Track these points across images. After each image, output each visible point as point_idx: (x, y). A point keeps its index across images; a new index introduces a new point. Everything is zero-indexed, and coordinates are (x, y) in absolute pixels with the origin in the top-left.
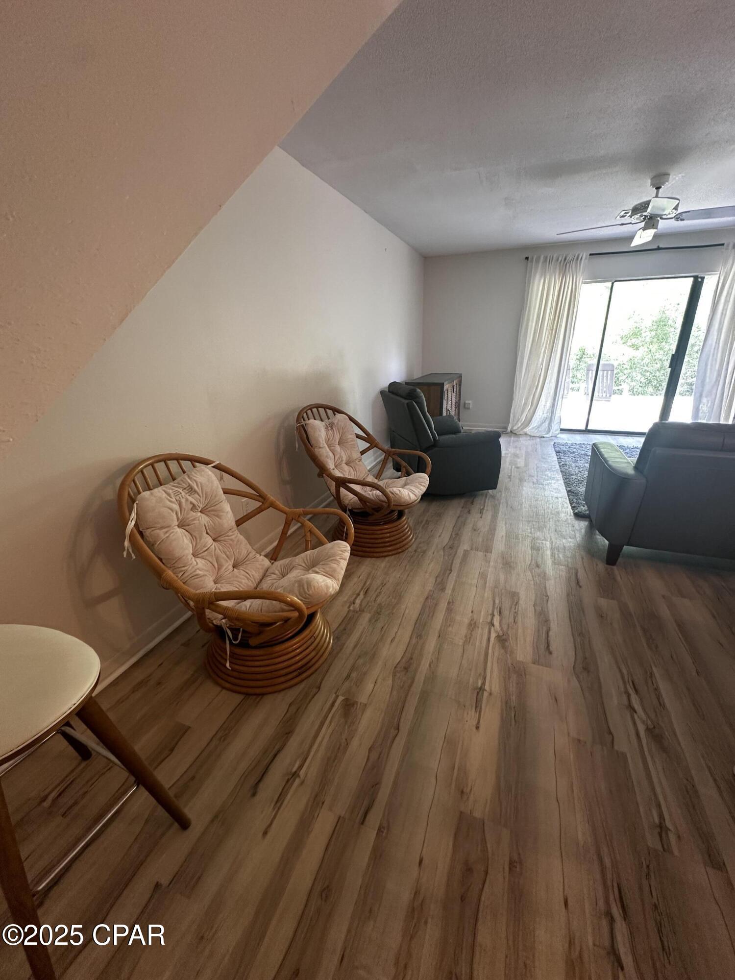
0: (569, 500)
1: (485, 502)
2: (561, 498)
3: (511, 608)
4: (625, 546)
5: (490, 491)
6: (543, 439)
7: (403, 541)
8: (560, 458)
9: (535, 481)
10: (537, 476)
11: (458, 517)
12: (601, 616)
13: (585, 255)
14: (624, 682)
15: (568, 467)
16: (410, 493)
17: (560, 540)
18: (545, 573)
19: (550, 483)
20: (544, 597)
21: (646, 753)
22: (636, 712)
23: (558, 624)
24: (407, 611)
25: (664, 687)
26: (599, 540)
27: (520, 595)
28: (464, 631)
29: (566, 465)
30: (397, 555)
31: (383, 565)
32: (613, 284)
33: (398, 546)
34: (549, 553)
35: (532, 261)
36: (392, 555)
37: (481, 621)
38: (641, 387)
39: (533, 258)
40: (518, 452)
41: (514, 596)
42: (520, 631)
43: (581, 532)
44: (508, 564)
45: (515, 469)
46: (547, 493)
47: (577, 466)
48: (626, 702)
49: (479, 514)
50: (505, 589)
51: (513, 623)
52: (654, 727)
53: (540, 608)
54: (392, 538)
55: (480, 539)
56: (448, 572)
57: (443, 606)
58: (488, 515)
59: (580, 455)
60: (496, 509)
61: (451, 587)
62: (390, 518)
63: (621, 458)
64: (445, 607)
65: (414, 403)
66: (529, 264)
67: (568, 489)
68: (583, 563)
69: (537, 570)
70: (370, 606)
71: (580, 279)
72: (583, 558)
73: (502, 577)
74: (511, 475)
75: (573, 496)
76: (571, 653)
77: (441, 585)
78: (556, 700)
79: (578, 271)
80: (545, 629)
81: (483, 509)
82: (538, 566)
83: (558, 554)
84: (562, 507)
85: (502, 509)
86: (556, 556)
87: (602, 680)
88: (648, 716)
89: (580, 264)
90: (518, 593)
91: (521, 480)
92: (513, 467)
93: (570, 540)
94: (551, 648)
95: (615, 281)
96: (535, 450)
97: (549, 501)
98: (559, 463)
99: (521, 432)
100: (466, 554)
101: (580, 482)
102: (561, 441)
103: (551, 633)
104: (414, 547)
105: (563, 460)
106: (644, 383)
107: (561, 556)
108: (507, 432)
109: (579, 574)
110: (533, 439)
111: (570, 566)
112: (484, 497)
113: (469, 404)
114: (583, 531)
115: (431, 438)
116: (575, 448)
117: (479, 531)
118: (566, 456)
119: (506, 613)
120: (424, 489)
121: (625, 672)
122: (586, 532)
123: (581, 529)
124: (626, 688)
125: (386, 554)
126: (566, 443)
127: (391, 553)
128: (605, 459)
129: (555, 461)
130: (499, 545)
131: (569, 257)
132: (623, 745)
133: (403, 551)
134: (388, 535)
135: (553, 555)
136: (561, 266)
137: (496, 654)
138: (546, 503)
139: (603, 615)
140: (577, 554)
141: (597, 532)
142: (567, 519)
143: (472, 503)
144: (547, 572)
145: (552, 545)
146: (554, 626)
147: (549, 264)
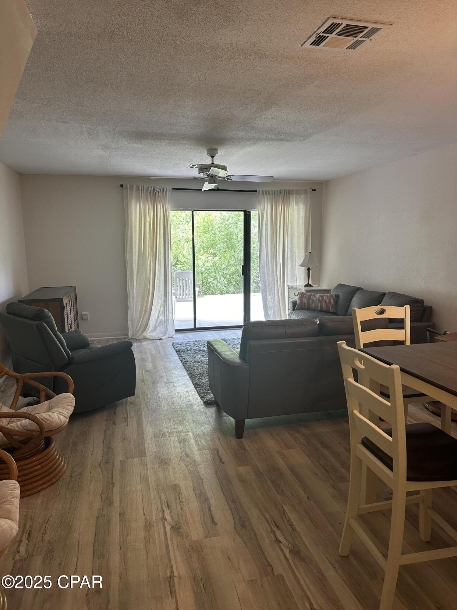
0: (197, 392)
1: (126, 410)
2: (190, 391)
3: (176, 499)
4: (246, 420)
5: (129, 398)
6: (162, 341)
7: (56, 470)
8: (181, 356)
9: (166, 380)
10: (167, 376)
11: (105, 431)
12: (243, 481)
13: (168, 188)
14: (269, 524)
15: (189, 363)
16: (60, 416)
17: (199, 428)
18: (195, 460)
19: (179, 380)
20: (199, 480)
21: (293, 567)
22: (281, 543)
23: (215, 499)
24: (81, 538)
25: (293, 517)
26: (227, 420)
27: (181, 485)
28: (142, 534)
29: (187, 361)
30: (53, 486)
31: (39, 502)
32: (193, 212)
33: (51, 476)
34: (193, 442)
35: (127, 189)
36: (46, 488)
37: (154, 519)
38: (225, 287)
39: (127, 187)
40: (144, 356)
41: (175, 488)
42: (188, 516)
43: (213, 417)
44: (163, 462)
45: (146, 373)
46: (179, 390)
47: (196, 361)
48: (273, 538)
49: (124, 423)
50: (167, 485)
51: (181, 512)
52: (294, 548)
53: (199, 491)
54: (44, 469)
55: (132, 446)
56: (111, 486)
57: (116, 518)
58: (133, 422)
59: (196, 351)
60: (138, 413)
61: (119, 499)
62: (38, 448)
63: (229, 351)
64: (118, 519)
65: (44, 323)
66: (124, 191)
67: (195, 382)
68: (220, 442)
69: (188, 459)
70: (38, 548)
71: (169, 207)
72: (219, 439)
73: (161, 475)
74: (144, 379)
75: (199, 387)
76: (230, 519)
77: (108, 501)
78: (229, 559)
79: (165, 201)
80: (206, 506)
81: (127, 417)
82: (187, 456)
83: (201, 441)
84: (193, 399)
85: (144, 412)
86: (199, 443)
87: (255, 530)
88: (289, 542)
89: (166, 196)
90: (179, 484)
91: (154, 383)
92: (144, 371)
93: (206, 426)
94: (215, 520)
95: (194, 210)
96: (158, 352)
97: (182, 396)
98: (181, 361)
99: (141, 337)
100: (123, 463)
101: (201, 374)
102: (178, 341)
103: (212, 509)
104: (68, 472)
105: (184, 357)
106: (227, 284)
107: (203, 441)
108: (129, 338)
109: (220, 453)
110: (153, 342)
111: (212, 448)
112: (125, 406)
113: (87, 315)
114: (214, 416)
115: (65, 356)
116: (191, 346)
117: (129, 439)
118: (185, 354)
119: (173, 505)
120: (72, 409)
121: (268, 516)
122: (216, 416)
123: (212, 414)
124: (271, 528)
125: (39, 489)
126: (183, 342)
127: (45, 486)
128: (219, 353)
129: (178, 359)
130: (150, 446)
131: (157, 189)
132: (279, 570)
133: (57, 480)
134: (39, 467)
135: (197, 443)
136: (152, 195)
137: (175, 543)
138: (180, 399)
139: (244, 480)
140: (215, 437)
141: (225, 414)
142: (200, 408)
143: (115, 414)
144: (196, 459)
145: (194, 435)
146: (212, 502)
147: (141, 192)
